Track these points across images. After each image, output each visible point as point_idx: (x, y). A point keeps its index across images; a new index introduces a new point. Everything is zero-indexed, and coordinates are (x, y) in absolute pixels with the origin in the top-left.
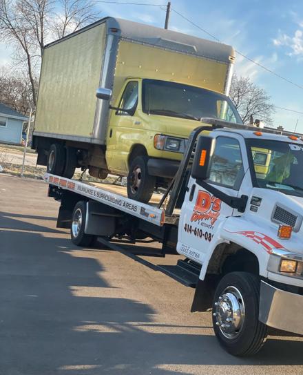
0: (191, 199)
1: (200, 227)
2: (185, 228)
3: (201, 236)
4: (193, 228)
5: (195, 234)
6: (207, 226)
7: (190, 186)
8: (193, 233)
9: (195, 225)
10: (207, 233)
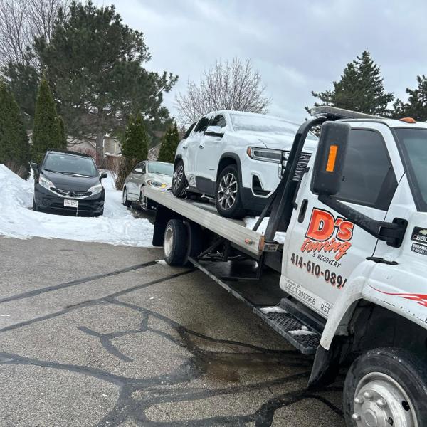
0: (301, 220)
1: (317, 262)
2: (293, 260)
3: (317, 275)
4: (305, 261)
5: (309, 270)
6: (330, 262)
7: (299, 201)
8: (304, 268)
9: (308, 257)
10: (327, 271)
